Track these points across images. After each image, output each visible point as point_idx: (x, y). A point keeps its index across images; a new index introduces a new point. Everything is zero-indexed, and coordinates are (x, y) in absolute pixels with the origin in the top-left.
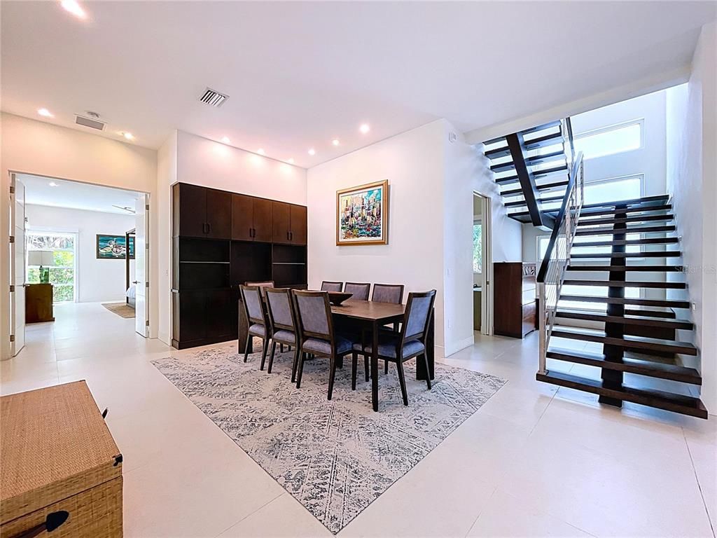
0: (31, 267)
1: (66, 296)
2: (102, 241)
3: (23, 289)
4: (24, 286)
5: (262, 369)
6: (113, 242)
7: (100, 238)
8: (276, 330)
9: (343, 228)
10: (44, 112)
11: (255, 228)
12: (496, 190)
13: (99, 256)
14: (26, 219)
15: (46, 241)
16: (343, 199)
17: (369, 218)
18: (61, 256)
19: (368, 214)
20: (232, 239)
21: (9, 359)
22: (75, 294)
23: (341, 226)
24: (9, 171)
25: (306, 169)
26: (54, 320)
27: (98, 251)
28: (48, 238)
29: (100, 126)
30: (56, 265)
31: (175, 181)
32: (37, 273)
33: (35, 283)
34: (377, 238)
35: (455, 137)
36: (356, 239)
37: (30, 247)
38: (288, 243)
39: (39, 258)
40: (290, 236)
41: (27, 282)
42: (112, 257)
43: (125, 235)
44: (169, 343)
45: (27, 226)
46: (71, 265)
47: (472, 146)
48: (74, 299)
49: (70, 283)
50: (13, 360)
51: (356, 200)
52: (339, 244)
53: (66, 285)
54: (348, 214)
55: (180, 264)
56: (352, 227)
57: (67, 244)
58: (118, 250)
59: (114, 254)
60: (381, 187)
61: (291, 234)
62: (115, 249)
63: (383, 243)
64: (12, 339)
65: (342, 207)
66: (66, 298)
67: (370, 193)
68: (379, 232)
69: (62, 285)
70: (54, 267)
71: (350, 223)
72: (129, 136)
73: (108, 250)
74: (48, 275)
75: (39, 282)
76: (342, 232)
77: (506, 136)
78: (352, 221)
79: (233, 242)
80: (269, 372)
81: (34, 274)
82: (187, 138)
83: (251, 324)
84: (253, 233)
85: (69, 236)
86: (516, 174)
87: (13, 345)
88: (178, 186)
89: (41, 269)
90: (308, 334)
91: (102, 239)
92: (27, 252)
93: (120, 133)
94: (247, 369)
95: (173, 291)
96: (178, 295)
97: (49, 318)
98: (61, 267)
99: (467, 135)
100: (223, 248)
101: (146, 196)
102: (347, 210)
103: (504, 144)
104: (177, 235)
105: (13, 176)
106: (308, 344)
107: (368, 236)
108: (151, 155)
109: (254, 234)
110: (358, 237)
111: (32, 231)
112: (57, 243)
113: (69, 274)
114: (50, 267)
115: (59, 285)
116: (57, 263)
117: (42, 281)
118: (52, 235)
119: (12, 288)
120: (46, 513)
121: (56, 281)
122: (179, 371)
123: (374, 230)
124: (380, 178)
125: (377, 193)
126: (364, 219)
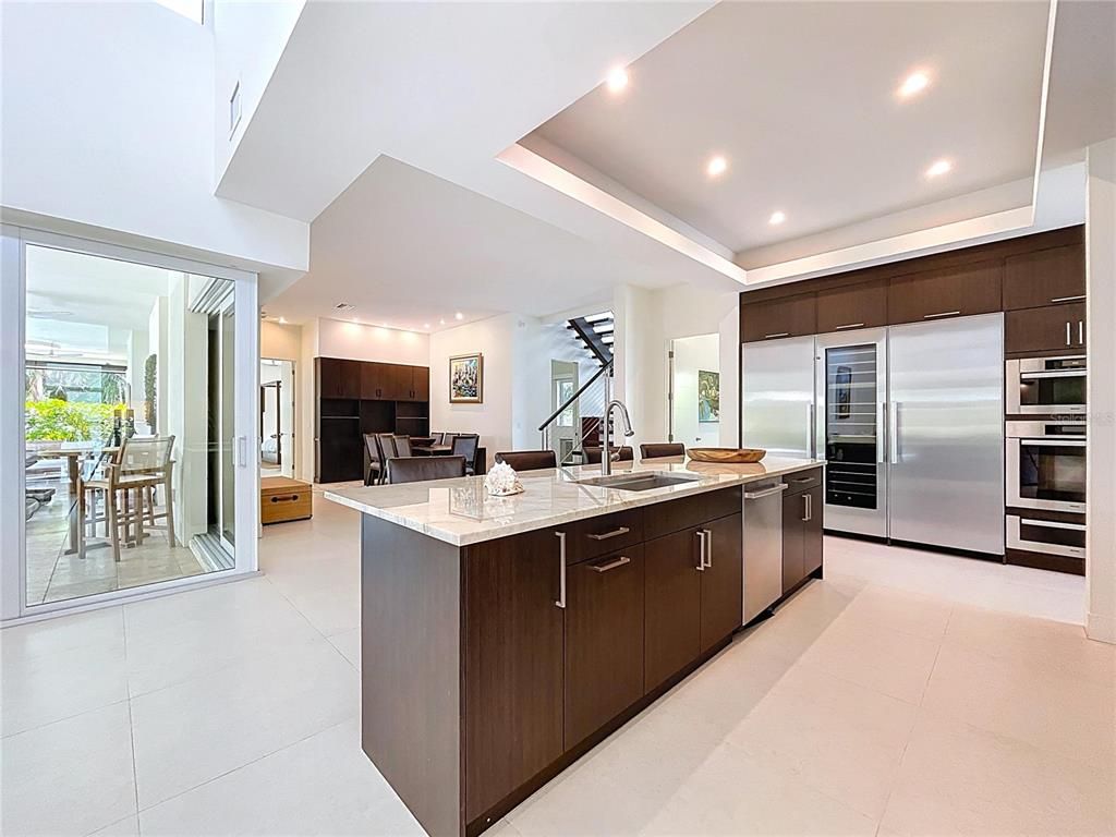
9: (454, 388)
11: (381, 389)
12: (587, 355)
16: (454, 364)
17: (470, 381)
19: (470, 378)
20: (363, 398)
23: (452, 386)
25: (428, 336)
31: (317, 355)
34: (476, 398)
35: (523, 324)
36: (462, 398)
38: (410, 400)
40: (412, 393)
51: (462, 366)
52: (451, 402)
54: (457, 377)
55: (321, 418)
56: (460, 388)
60: (477, 358)
61: (414, 392)
63: (478, 402)
65: (453, 372)
67: (471, 361)
68: (477, 393)
71: (458, 384)
72: (282, 321)
76: (453, 392)
78: (460, 383)
79: (363, 401)
82: (326, 322)
83: (372, 461)
84: (379, 392)
88: (319, 359)
93: (275, 319)
95: (316, 439)
96: (319, 443)
99: (541, 319)
100: (354, 406)
101: (292, 364)
102: (456, 374)
104: (319, 397)
107: (470, 396)
108: (297, 331)
109: (380, 394)
110: (463, 396)
123: (474, 391)
124: (476, 352)
125: (475, 362)
126: (467, 382)
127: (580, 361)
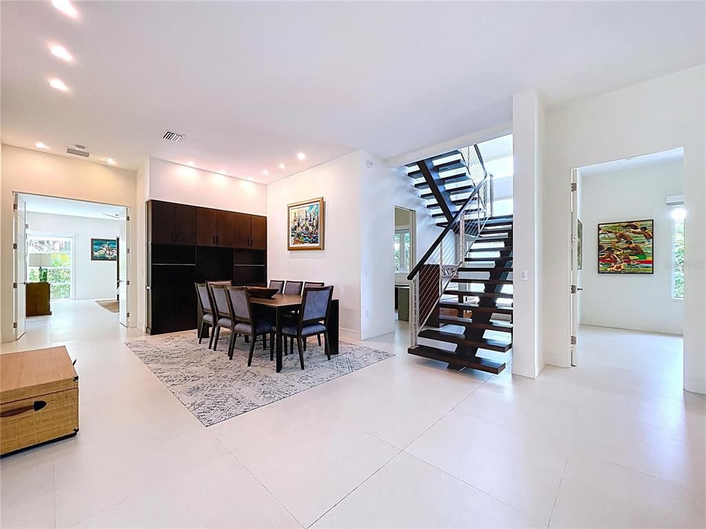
0: (33, 268)
1: (64, 294)
2: (96, 244)
3: (24, 286)
4: (25, 283)
5: (210, 348)
6: (106, 246)
7: (94, 242)
8: (221, 317)
9: (292, 236)
10: (40, 145)
11: (219, 236)
12: (422, 204)
13: (94, 258)
14: (27, 226)
15: (46, 244)
16: (292, 211)
17: (310, 228)
18: (59, 258)
19: (310, 225)
20: (198, 245)
21: (13, 341)
22: (71, 292)
23: (291, 233)
24: (13, 192)
25: (266, 185)
26: (51, 314)
27: (92, 253)
28: (48, 242)
29: (87, 155)
30: (53, 266)
31: (148, 199)
32: (37, 273)
33: (35, 282)
34: (318, 245)
35: (371, 164)
36: (302, 245)
37: (31, 250)
38: (249, 247)
39: (39, 260)
40: (250, 242)
41: (28, 281)
42: (104, 259)
43: (116, 239)
44: (144, 330)
45: (28, 231)
46: (68, 267)
47: (393, 169)
48: (71, 296)
49: (66, 283)
50: (16, 343)
51: (302, 213)
52: (290, 249)
53: (63, 284)
54: (296, 224)
55: (152, 265)
56: (299, 235)
57: (65, 247)
58: (111, 253)
59: (107, 256)
60: (318, 203)
61: (252, 240)
62: (108, 252)
63: (320, 249)
64: (15, 325)
65: (292, 219)
66: (64, 296)
67: (312, 207)
68: (317, 240)
69: (60, 284)
70: (53, 268)
71: (297, 231)
72: (111, 161)
73: (102, 252)
74: (46, 275)
75: (39, 281)
76: (292, 239)
77: (417, 162)
78: (299, 230)
79: (199, 247)
80: (215, 350)
81: (35, 274)
82: (158, 163)
83: (205, 313)
84: (216, 240)
85: (67, 240)
86: (431, 192)
87: (16, 332)
88: (150, 202)
89: (40, 269)
90: (238, 319)
91: (96, 243)
92: (28, 255)
93: (103, 159)
94: (198, 348)
95: (148, 288)
96: (150, 291)
97: (46, 312)
98: (59, 267)
99: (386, 161)
100: (190, 252)
101: (127, 209)
102: (295, 221)
103: (416, 168)
104: (150, 243)
105: (16, 195)
106: (238, 326)
107: (310, 242)
108: (131, 176)
109: (218, 240)
110: (303, 243)
111: (33, 236)
112: (57, 246)
113: (66, 274)
114: (49, 268)
115: (58, 284)
116: (56, 265)
117: (41, 280)
118: (51, 240)
119: (15, 286)
120: (34, 400)
121: (54, 281)
122: (145, 349)
123: (314, 238)
124: (317, 196)
125: (316, 208)
126: (307, 229)
127: (418, 209)
